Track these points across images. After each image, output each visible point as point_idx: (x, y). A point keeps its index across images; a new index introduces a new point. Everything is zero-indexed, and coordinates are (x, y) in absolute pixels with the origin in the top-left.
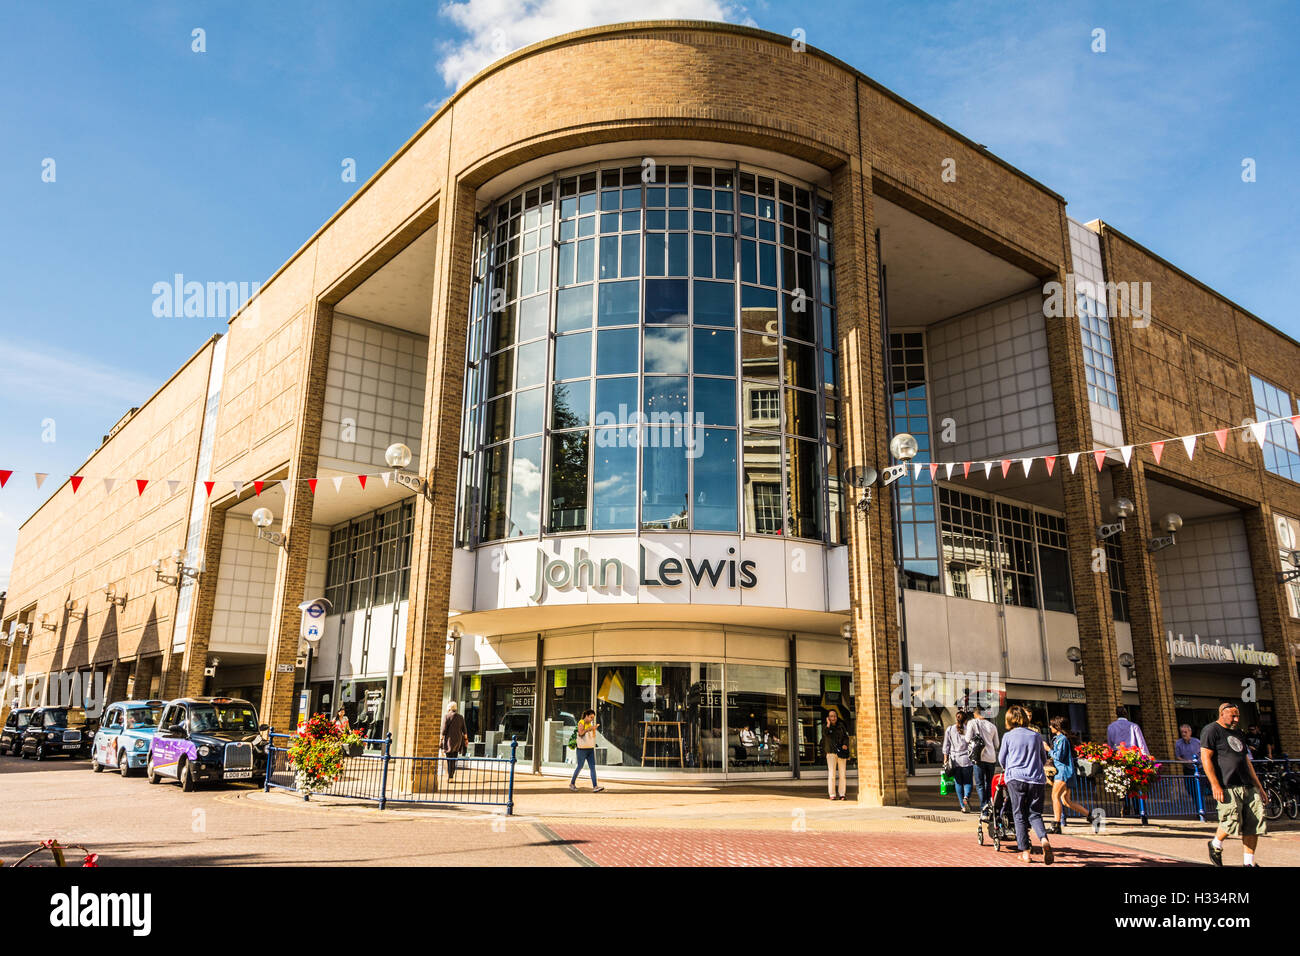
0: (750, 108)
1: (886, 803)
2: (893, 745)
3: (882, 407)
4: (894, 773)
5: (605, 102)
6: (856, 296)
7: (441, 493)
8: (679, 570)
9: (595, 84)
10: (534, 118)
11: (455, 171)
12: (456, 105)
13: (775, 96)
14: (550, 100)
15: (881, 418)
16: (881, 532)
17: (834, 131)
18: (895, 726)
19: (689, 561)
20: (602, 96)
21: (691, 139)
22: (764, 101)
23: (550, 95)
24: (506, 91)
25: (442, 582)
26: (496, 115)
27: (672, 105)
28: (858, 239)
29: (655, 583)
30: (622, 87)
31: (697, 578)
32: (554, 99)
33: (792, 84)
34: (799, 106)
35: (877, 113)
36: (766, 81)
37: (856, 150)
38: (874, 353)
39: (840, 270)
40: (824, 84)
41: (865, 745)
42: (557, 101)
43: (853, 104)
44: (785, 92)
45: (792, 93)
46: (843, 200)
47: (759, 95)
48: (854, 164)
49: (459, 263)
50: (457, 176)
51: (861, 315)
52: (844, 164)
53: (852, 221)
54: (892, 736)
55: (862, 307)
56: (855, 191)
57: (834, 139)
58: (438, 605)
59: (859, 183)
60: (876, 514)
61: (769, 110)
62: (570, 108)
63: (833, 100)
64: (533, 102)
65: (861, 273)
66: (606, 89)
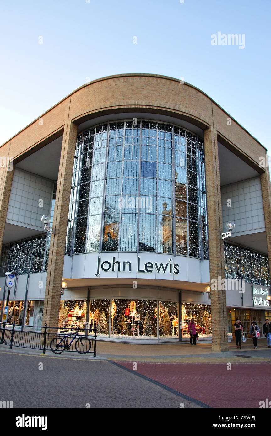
0: (180, 106)
1: (222, 351)
2: (224, 330)
3: (221, 212)
4: (225, 340)
5: (130, 98)
6: (213, 173)
7: (61, 234)
8: (152, 266)
9: (127, 92)
10: (104, 102)
11: (71, 118)
12: (72, 96)
13: (188, 103)
14: (110, 96)
15: (221, 215)
16: (221, 255)
17: (206, 117)
18: (225, 323)
19: (156, 263)
20: (130, 96)
21: (159, 114)
22: (184, 104)
23: (110, 95)
24: (93, 92)
25: (60, 267)
26: (88, 100)
27: (154, 101)
28: (213, 153)
29: (143, 271)
30: (137, 94)
31: (159, 270)
32: (111, 96)
33: (193, 100)
34: (195, 107)
35: (218, 113)
36: (185, 97)
37: (212, 124)
38: (218, 193)
39: (207, 163)
40: (202, 101)
41: (215, 330)
42: (113, 97)
43: (211, 109)
44: (191, 102)
45: (193, 102)
46: (208, 140)
47: (183, 102)
48: (212, 128)
49: (71, 150)
50: (72, 120)
51: (215, 179)
52: (208, 128)
53: (211, 147)
54: (224, 327)
55: (215, 177)
56: (212, 137)
57: (206, 120)
58: (59, 276)
59: (213, 135)
60: (220, 249)
61: (186, 107)
62: (118, 99)
63: (205, 107)
64: (103, 96)
65: (214, 165)
66: (131, 94)
